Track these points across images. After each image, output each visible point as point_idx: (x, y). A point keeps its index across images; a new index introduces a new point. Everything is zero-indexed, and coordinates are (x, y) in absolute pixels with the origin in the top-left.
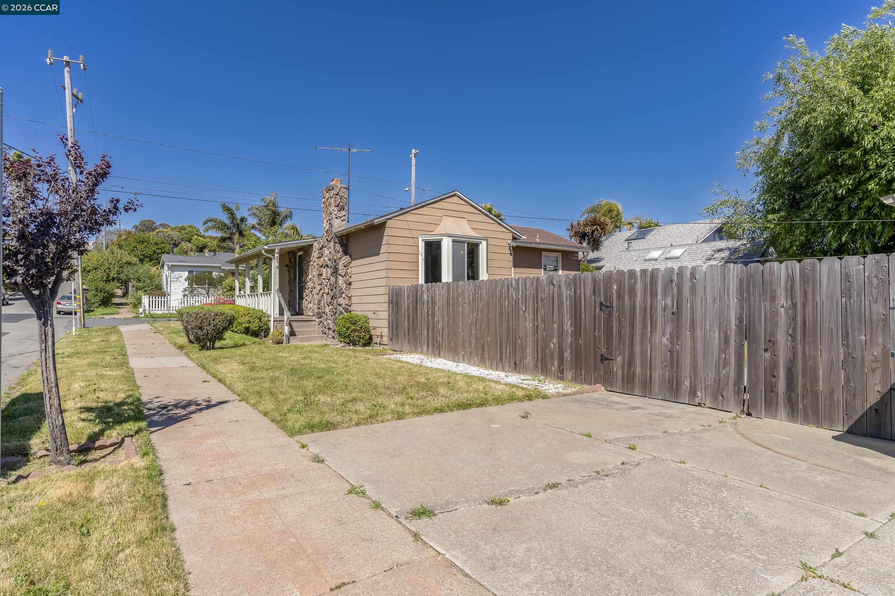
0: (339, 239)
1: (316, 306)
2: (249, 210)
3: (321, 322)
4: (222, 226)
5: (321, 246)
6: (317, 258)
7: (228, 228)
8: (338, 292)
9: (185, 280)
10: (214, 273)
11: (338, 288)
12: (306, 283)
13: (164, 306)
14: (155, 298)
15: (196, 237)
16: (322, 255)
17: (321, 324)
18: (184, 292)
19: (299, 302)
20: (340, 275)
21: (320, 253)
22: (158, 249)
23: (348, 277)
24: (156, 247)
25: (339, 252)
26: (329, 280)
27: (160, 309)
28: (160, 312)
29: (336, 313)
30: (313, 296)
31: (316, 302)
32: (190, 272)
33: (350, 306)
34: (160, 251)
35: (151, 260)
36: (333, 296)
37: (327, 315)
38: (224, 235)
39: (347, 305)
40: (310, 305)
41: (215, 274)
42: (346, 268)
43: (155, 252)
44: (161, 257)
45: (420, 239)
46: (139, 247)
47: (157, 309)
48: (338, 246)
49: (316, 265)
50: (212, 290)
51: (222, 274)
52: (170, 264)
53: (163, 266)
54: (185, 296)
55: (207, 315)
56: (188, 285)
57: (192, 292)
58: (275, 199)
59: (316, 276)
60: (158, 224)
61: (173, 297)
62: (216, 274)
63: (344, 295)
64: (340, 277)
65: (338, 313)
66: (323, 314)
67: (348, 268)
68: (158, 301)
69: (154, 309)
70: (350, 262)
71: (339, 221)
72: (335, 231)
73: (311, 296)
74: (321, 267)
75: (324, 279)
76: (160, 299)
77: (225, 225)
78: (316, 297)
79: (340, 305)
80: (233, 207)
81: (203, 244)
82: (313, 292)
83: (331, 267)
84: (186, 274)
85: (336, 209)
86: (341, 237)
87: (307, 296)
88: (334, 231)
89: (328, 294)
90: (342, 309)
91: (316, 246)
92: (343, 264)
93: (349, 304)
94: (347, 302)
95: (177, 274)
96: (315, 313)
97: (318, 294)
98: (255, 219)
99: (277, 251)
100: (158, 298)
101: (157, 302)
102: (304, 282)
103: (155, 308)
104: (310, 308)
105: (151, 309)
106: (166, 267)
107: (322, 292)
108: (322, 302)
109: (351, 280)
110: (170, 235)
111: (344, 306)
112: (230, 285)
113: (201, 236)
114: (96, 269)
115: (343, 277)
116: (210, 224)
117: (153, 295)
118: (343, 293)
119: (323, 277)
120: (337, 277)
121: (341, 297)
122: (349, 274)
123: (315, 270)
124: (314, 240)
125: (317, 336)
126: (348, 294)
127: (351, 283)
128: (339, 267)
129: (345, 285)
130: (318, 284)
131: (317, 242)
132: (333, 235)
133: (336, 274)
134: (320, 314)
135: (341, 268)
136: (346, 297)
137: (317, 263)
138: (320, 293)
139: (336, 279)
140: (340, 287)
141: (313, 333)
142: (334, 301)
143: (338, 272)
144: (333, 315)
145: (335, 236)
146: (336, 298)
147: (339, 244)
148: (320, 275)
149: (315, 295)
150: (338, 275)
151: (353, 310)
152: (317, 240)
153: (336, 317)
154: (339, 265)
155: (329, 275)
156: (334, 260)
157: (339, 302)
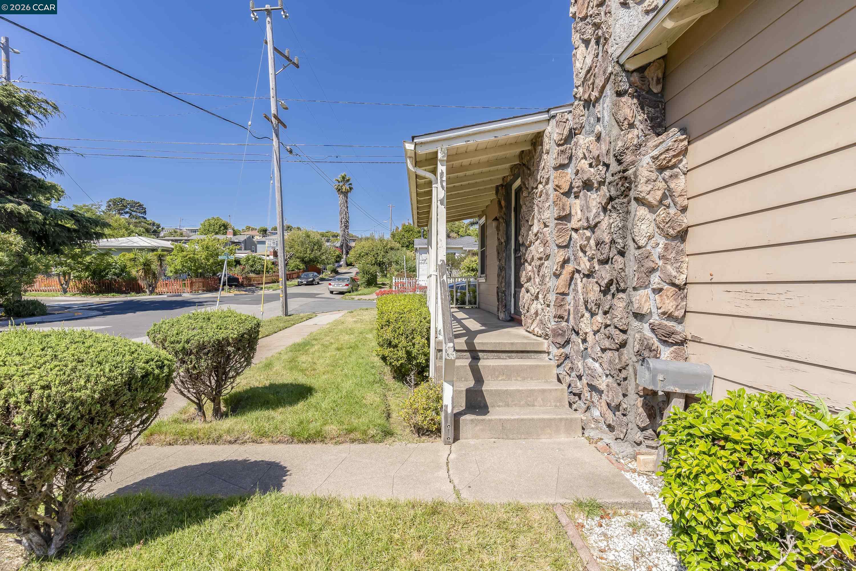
0: (635, 77)
1: (552, 311)
3: (567, 357)
5: (566, 132)
6: (556, 168)
8: (632, 267)
10: (456, 254)
11: (632, 251)
12: (527, 248)
14: (401, 279)
16: (570, 158)
17: (568, 364)
19: (515, 291)
20: (641, 201)
21: (562, 152)
23: (672, 211)
25: (631, 126)
26: (593, 228)
29: (623, 345)
30: (542, 282)
31: (552, 297)
33: (680, 321)
36: (611, 282)
37: (584, 341)
39: (670, 317)
40: (536, 306)
42: (667, 173)
46: (406, 235)
49: (551, 191)
51: (463, 255)
52: (418, 247)
59: (552, 223)
61: (421, 278)
63: (655, 279)
64: (642, 211)
65: (633, 346)
66: (574, 337)
67: (676, 176)
70: (684, 152)
72: (617, 59)
73: (537, 280)
74: (567, 194)
75: (576, 230)
78: (551, 283)
79: (639, 316)
82: (543, 270)
83: (601, 183)
86: (641, 70)
87: (529, 280)
89: (588, 276)
90: (648, 333)
91: (552, 135)
92: (655, 158)
93: (679, 314)
94: (669, 305)
95: (424, 256)
97: (557, 276)
99: (440, 156)
102: (523, 244)
104: (536, 314)
107: (569, 268)
108: (569, 298)
109: (686, 220)
111: (655, 319)
114: (367, 254)
115: (652, 208)
117: (399, 276)
118: (653, 270)
119: (574, 223)
120: (628, 212)
121: (646, 287)
122: (677, 199)
123: (547, 205)
124: (545, 116)
125: (550, 420)
126: (674, 273)
127: (687, 231)
128: (638, 173)
129: (662, 241)
130: (559, 247)
131: (553, 122)
132: (610, 70)
133: (625, 200)
134: (562, 335)
135: (646, 173)
136: (666, 287)
137: (556, 183)
138: (564, 272)
139: (625, 220)
140: (639, 248)
141: (539, 399)
142: (615, 301)
143: (632, 194)
144: (610, 349)
145: (617, 68)
146: (624, 291)
147: (633, 97)
148: (565, 218)
149: (547, 279)
150: (633, 202)
151: (696, 340)
152: (554, 117)
153: (624, 360)
154: (637, 170)
155: (594, 211)
156: (615, 156)
157: (636, 306)
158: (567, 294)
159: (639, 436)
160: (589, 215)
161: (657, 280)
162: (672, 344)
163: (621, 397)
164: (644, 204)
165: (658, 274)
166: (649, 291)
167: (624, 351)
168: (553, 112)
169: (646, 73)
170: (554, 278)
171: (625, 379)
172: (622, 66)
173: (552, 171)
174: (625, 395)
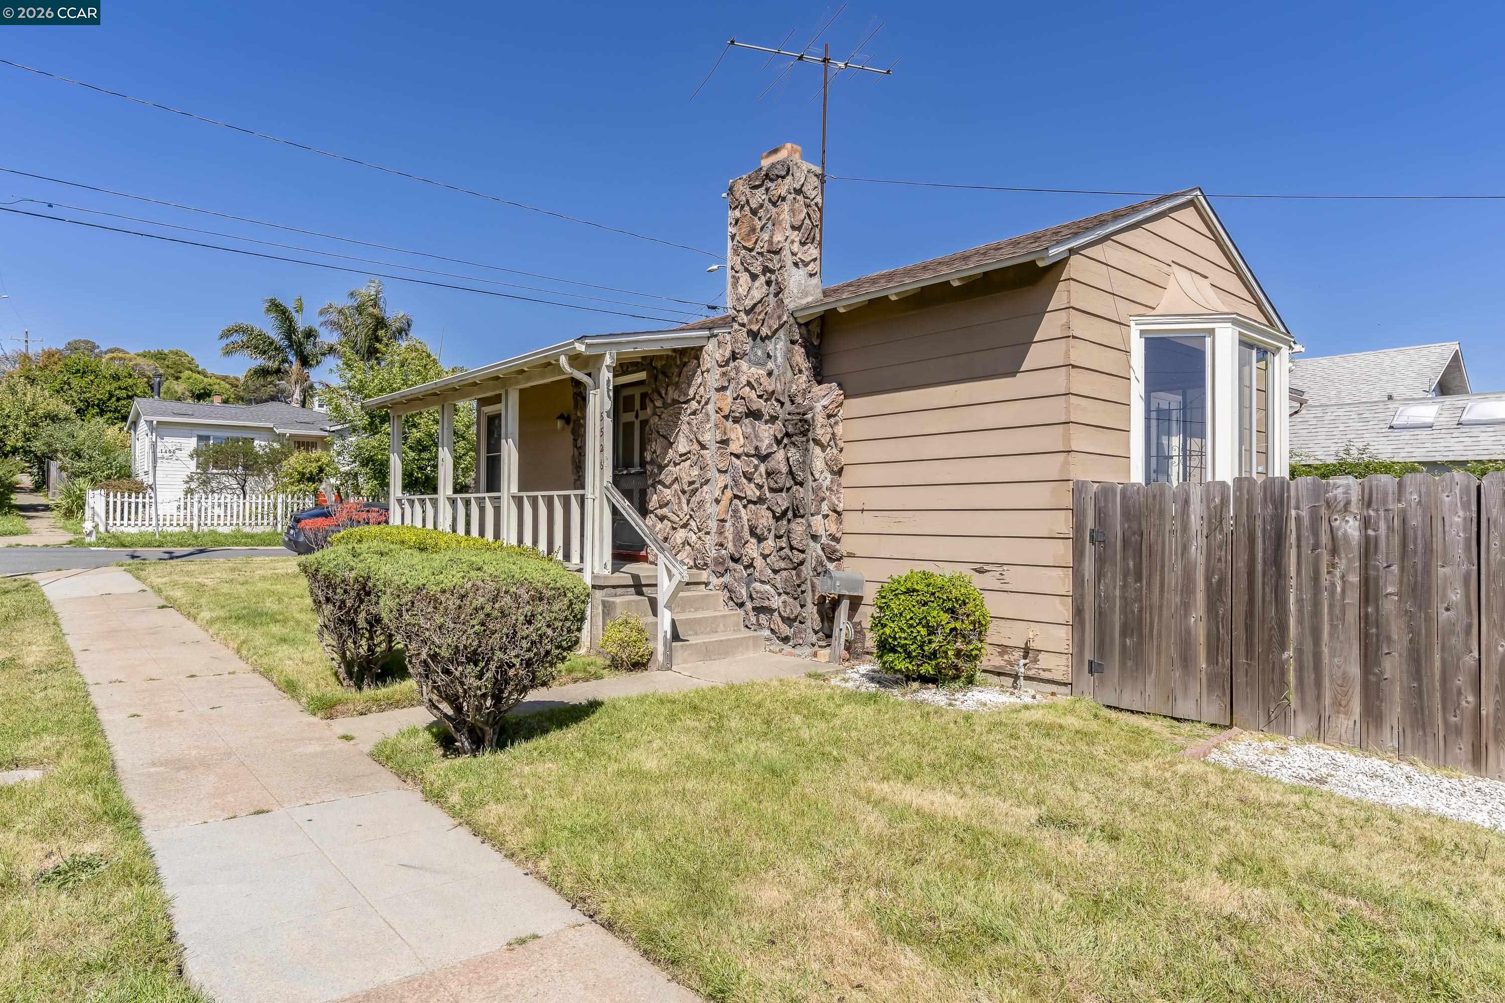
0: (802, 330)
1: (713, 538)
2: (321, 313)
3: (726, 587)
4: (263, 346)
5: (728, 355)
6: (715, 390)
7: (276, 349)
8: (810, 496)
9: (191, 456)
10: (256, 442)
11: (811, 484)
12: (663, 468)
13: (136, 513)
14: (123, 496)
15: (187, 373)
16: (731, 382)
17: (727, 594)
18: (187, 482)
20: (817, 442)
21: (724, 374)
22: (120, 388)
23: (835, 451)
24: (115, 385)
25: (800, 371)
26: (763, 457)
27: (132, 522)
28: (134, 530)
29: (803, 563)
30: (700, 507)
31: (713, 524)
32: (200, 438)
33: (838, 540)
34: (123, 394)
35: (102, 413)
36: (787, 509)
37: (752, 566)
38: (270, 364)
39: (833, 538)
40: (686, 534)
41: (259, 444)
42: (832, 420)
43: (111, 396)
44: (128, 406)
45: (1135, 332)
46: (74, 382)
47: (125, 522)
48: (799, 352)
49: (712, 413)
50: (251, 481)
51: (276, 445)
52: (155, 419)
53: (135, 424)
54: (190, 492)
55: (507, 601)
56: (198, 467)
57: (205, 483)
58: (378, 292)
59: (713, 446)
60: (104, 349)
61: (163, 494)
62: (263, 443)
64: (818, 450)
65: (810, 563)
66: (733, 564)
67: (837, 423)
68: (130, 503)
69: (118, 522)
70: (844, 404)
71: (802, 272)
72: (792, 306)
73: (686, 506)
74: (726, 417)
75: (738, 456)
76: (133, 500)
77: (271, 343)
78: (712, 509)
79: (813, 538)
80: (290, 306)
81: (204, 389)
82: (700, 494)
83: (775, 418)
84: (191, 443)
85: (795, 236)
86: (807, 324)
88: (791, 303)
89: (756, 503)
90: (820, 552)
91: (713, 353)
92: (822, 408)
93: (838, 535)
94: (833, 529)
95: (170, 442)
96: (709, 561)
97: (718, 501)
98: (335, 334)
99: (608, 361)
100: (130, 496)
101: (126, 505)
103: (122, 519)
104: (685, 543)
105: (111, 522)
106: (143, 427)
107: (731, 494)
108: (728, 525)
109: (843, 459)
110: (136, 365)
111: (824, 540)
112: (300, 469)
113: (199, 373)
115: (823, 448)
116: (235, 338)
117: (116, 488)
118: (823, 499)
119: (734, 447)
120: (807, 450)
121: (819, 514)
122: (838, 442)
123: (708, 426)
124: (706, 333)
125: (742, 638)
126: (837, 503)
127: (842, 468)
128: (816, 418)
129: (829, 476)
130: (720, 471)
131: (714, 341)
132: (785, 318)
133: (804, 439)
134: (722, 564)
135: (821, 420)
136: (831, 513)
137: (719, 405)
138: (724, 498)
139: (804, 456)
140: (815, 480)
141: (721, 625)
142: (793, 525)
143: (810, 435)
144: (785, 569)
145: (792, 320)
146: (802, 517)
147: (801, 346)
148: (725, 442)
149: (708, 505)
150: (811, 442)
151: (851, 555)
152: (716, 336)
153: (803, 575)
154: (814, 415)
155: (767, 442)
156: (789, 396)
157: (814, 529)
158: (726, 521)
159: (814, 639)
160: (759, 444)
161: (826, 508)
162: (834, 560)
163: (799, 609)
164: (818, 444)
165: (826, 502)
166: (820, 516)
167: (803, 568)
168: (716, 331)
169: (810, 327)
170: (714, 504)
171: (803, 592)
172: (795, 318)
173: (713, 392)
174: (802, 606)
